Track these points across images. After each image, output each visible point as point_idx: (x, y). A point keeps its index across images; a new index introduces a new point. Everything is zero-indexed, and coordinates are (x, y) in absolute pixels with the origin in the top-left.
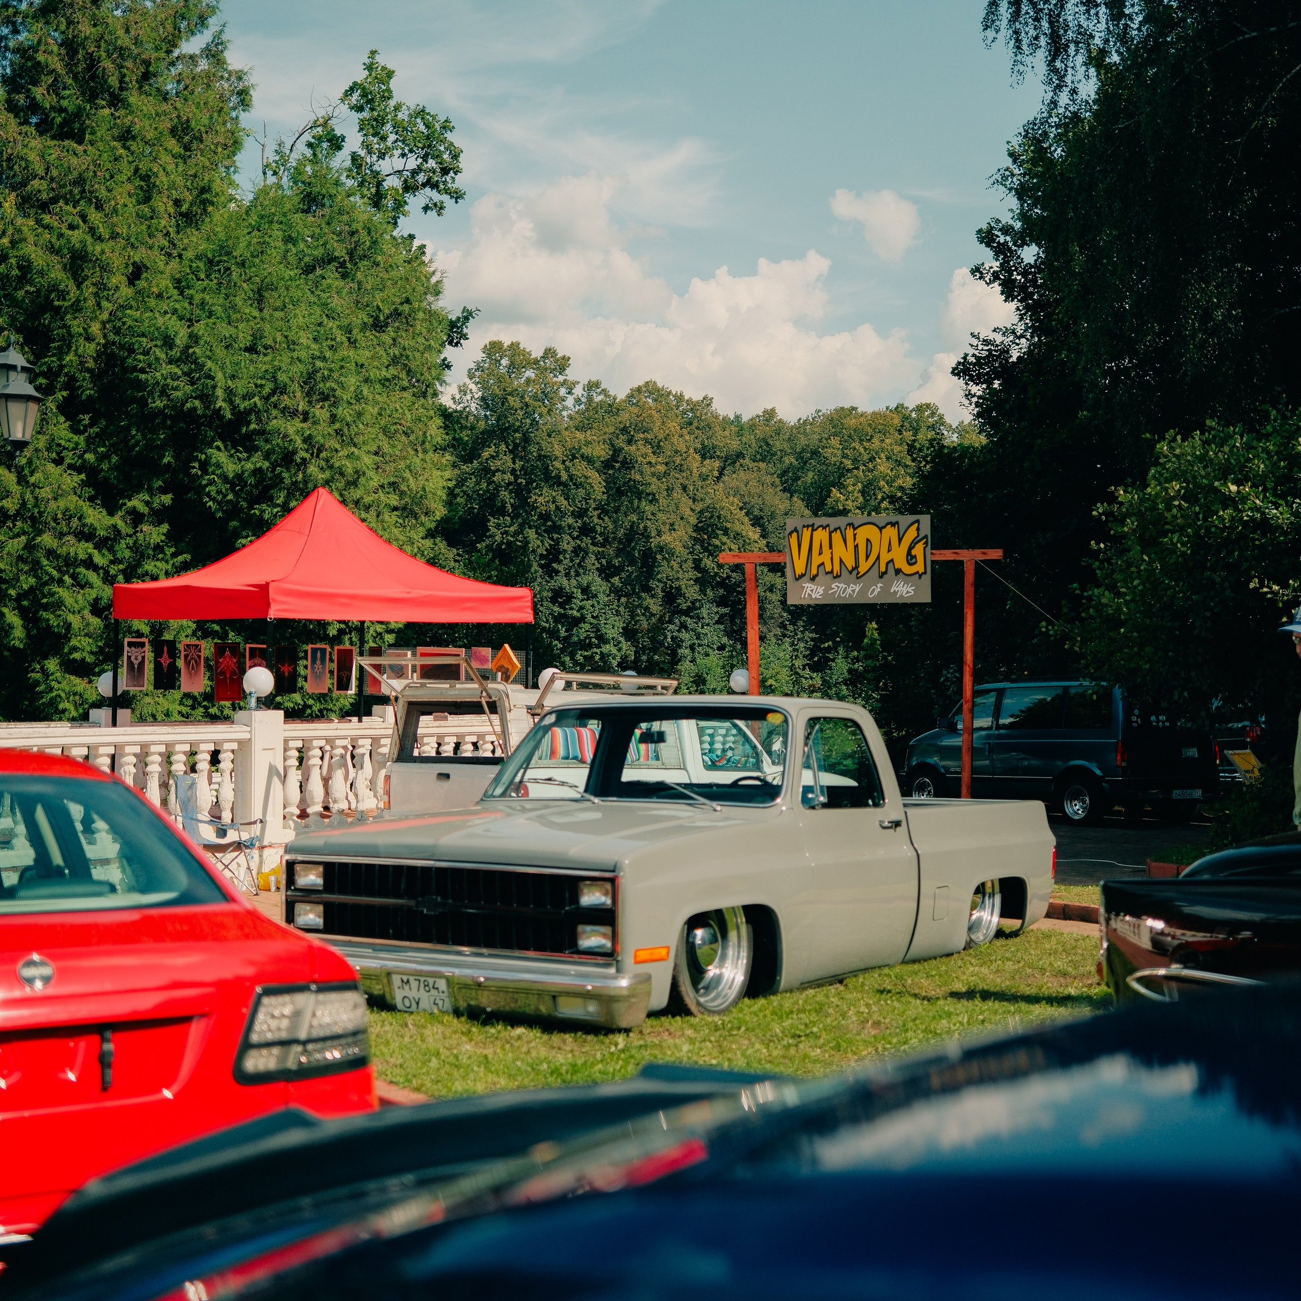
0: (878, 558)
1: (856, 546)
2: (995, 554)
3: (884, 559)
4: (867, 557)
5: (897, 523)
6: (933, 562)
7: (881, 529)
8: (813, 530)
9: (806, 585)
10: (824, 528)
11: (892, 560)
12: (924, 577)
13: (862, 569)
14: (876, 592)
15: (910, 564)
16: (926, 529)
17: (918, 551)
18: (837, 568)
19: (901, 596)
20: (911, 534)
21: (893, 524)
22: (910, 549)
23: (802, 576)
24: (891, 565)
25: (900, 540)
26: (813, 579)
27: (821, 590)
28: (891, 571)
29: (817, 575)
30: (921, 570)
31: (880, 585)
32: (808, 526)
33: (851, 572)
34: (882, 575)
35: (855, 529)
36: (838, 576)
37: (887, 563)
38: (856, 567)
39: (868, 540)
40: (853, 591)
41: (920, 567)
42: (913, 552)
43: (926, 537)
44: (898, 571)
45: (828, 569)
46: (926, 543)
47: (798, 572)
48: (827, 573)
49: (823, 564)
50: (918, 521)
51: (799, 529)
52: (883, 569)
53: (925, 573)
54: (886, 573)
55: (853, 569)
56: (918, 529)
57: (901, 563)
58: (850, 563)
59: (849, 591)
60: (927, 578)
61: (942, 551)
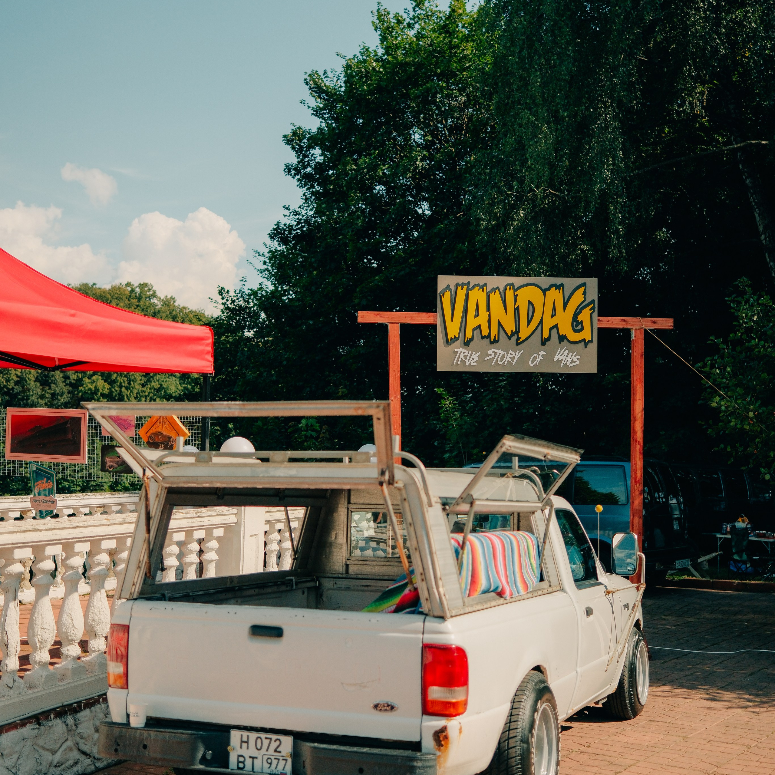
0: (541, 323)
1: (517, 309)
2: (666, 324)
3: (548, 323)
4: (529, 322)
5: (562, 285)
6: (599, 329)
7: (544, 291)
8: (468, 290)
9: (459, 350)
10: (482, 287)
11: (556, 326)
12: (590, 345)
13: (523, 335)
14: (538, 360)
15: (576, 331)
16: (593, 294)
17: (585, 316)
18: (494, 332)
19: (566, 365)
20: (578, 298)
21: (558, 287)
22: (576, 315)
23: (455, 339)
24: (554, 331)
25: (565, 305)
26: (467, 343)
27: (476, 357)
28: (555, 337)
29: (471, 340)
30: (588, 338)
31: (542, 353)
32: (463, 285)
33: (510, 338)
34: (544, 342)
35: (516, 290)
36: (496, 341)
37: (551, 329)
38: (517, 332)
39: (530, 303)
40: (513, 358)
41: (586, 334)
42: (580, 318)
43: (593, 302)
44: (562, 338)
45: (485, 332)
46: (593, 309)
47: (451, 335)
48: (483, 337)
49: (479, 327)
50: (584, 284)
51: (452, 287)
52: (546, 335)
53: (591, 341)
54: (549, 339)
55: (513, 334)
56: (585, 293)
57: (566, 329)
58: (510, 327)
59: (508, 358)
60: (594, 347)
61: (609, 318)
